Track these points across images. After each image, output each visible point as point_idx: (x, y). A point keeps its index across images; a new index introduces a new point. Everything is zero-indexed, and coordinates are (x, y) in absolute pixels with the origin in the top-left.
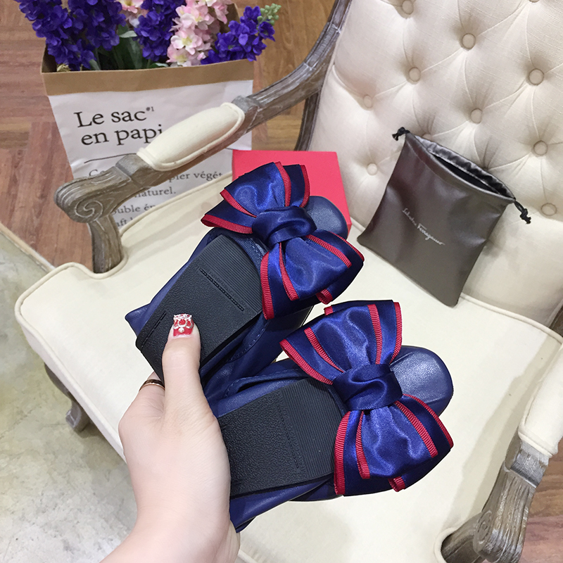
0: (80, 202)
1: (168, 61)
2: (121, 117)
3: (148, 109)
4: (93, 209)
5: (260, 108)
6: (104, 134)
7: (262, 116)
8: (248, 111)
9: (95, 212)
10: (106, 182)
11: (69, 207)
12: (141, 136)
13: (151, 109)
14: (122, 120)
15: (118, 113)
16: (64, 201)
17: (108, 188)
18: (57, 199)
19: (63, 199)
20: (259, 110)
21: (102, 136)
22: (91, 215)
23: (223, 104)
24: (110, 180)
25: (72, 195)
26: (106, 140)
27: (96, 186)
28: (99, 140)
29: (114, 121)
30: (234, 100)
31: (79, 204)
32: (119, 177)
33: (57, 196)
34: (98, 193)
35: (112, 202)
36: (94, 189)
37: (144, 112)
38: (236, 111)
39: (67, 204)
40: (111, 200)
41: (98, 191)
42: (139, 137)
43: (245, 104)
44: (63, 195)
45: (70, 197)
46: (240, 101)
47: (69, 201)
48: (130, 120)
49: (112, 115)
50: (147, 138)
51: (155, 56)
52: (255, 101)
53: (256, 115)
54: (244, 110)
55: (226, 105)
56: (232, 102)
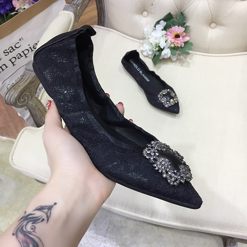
0: (19, 98)
1: (16, 9)
2: (8, 51)
3: (20, 40)
4: (26, 98)
5: (79, 6)
6: (4, 65)
7: (81, 11)
8: (74, 11)
9: (28, 99)
10: (26, 81)
11: (14, 103)
12: (22, 55)
13: (22, 39)
14: (10, 53)
15: (6, 50)
16: (10, 101)
17: (29, 83)
18: (6, 102)
19: (9, 100)
20: (78, 8)
21: (4, 66)
22: (26, 101)
23: (60, 13)
24: (27, 79)
25: (13, 96)
26: (7, 67)
27: (22, 86)
28: (4, 69)
29: (6, 55)
30: (64, 8)
31: (18, 99)
32: (31, 76)
33: (5, 100)
34: (25, 89)
35: (33, 90)
36: (22, 88)
37: (19, 43)
38: (69, 14)
39: (13, 102)
40: (32, 89)
41: (24, 88)
42: (22, 56)
43: (71, 8)
44: (8, 98)
45: (12, 98)
46: (67, 7)
47: (13, 99)
48: (14, 50)
49: (4, 53)
51: (7, 10)
52: (74, 4)
53: (78, 12)
54: (72, 12)
55: (61, 13)
56: (64, 10)
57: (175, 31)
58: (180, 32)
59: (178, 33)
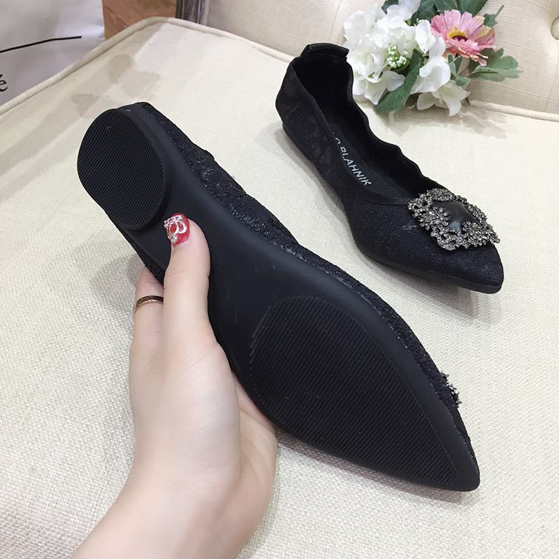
57: (452, 24)
58: (468, 31)
59: (462, 31)
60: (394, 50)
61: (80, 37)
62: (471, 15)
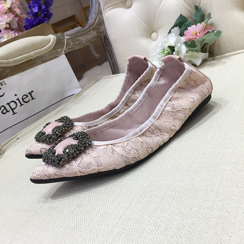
12: (8, 110)
20: (66, 37)
50: (12, 110)
53: (65, 41)
59: (198, 31)
60: (163, 50)
61: (74, 94)
62: (200, 24)
